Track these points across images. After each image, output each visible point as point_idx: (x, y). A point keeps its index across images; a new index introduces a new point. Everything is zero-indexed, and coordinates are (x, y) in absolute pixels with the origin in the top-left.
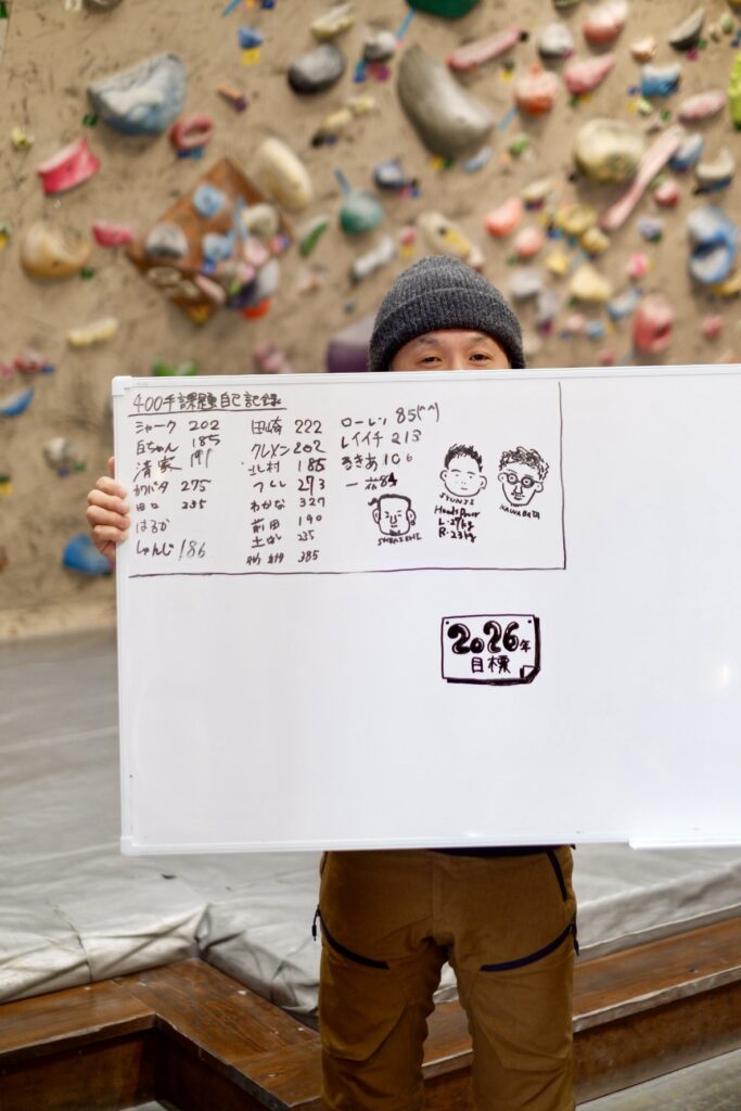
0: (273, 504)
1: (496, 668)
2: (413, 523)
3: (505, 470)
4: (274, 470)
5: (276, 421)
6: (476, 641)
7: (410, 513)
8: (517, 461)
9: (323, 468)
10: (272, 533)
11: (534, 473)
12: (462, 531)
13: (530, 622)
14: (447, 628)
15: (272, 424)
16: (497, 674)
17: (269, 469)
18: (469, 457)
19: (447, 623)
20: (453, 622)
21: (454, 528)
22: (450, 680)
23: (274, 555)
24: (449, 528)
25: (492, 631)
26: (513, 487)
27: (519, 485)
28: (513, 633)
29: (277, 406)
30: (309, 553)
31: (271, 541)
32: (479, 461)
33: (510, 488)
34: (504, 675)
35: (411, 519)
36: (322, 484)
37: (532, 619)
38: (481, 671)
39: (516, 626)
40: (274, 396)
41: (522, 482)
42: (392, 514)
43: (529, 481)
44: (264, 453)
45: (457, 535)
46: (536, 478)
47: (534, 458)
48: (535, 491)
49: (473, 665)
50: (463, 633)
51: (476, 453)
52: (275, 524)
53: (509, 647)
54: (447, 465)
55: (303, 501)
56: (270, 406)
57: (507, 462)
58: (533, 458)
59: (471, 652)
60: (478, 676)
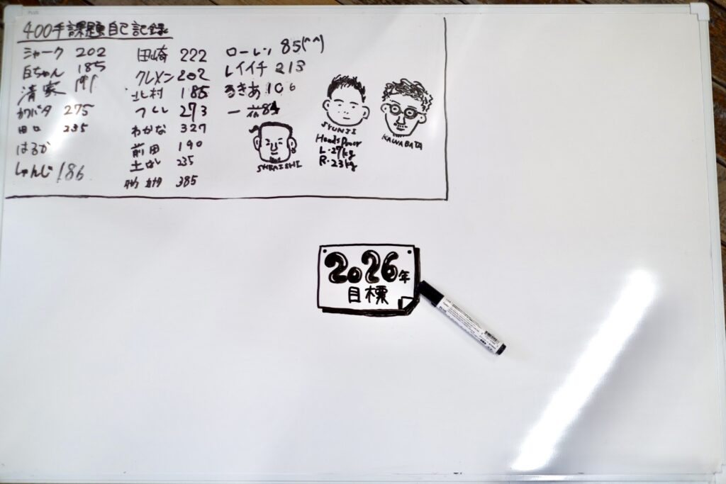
0: (154, 129)
1: (374, 299)
2: (294, 151)
3: (388, 101)
4: (157, 97)
5: (161, 50)
6: (354, 269)
7: (291, 141)
8: (401, 92)
9: (206, 96)
10: (152, 157)
11: (417, 104)
12: (341, 158)
13: (409, 252)
14: (324, 256)
15: (158, 52)
16: (374, 304)
17: (153, 95)
18: (352, 88)
19: (325, 251)
20: (330, 250)
21: (335, 157)
22: (326, 310)
23: (152, 179)
24: (330, 156)
25: (370, 261)
26: (396, 117)
27: (402, 116)
28: (393, 263)
29: (164, 35)
30: (187, 178)
31: (150, 165)
32: (362, 91)
33: (392, 119)
34: (382, 306)
35: (291, 147)
36: (204, 111)
37: (411, 249)
38: (358, 301)
39: (395, 256)
40: (161, 26)
41: (405, 113)
42: (273, 141)
43: (412, 112)
44: (148, 81)
45: (337, 164)
46: (420, 109)
47: (418, 90)
48: (418, 122)
49: (350, 295)
50: (341, 262)
51: (359, 84)
52: (154, 149)
53: (388, 278)
54: (329, 95)
55: (184, 127)
56: (157, 35)
57: (391, 93)
58: (416, 90)
59: (348, 281)
60: (355, 306)
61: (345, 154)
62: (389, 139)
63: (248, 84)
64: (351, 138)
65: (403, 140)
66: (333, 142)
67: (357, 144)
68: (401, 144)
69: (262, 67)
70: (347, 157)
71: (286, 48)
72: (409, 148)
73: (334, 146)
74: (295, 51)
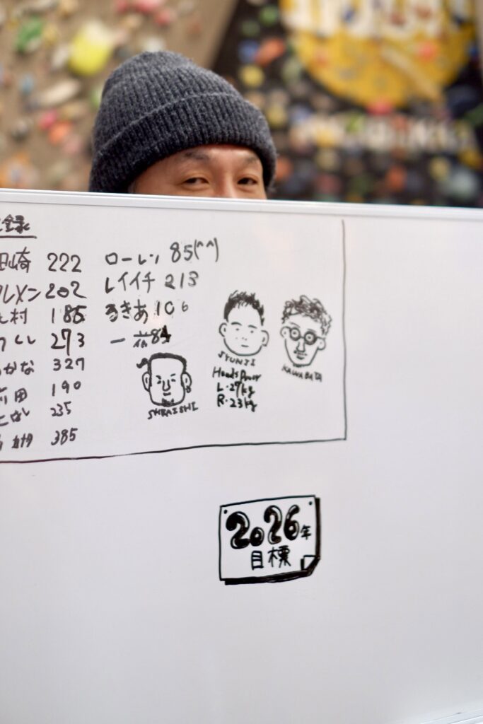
0: (19, 367)
1: (276, 562)
2: (188, 389)
3: (287, 323)
4: (20, 321)
5: (23, 253)
6: (256, 530)
7: (185, 376)
8: (300, 312)
9: (83, 319)
10: (18, 407)
11: (316, 327)
12: (241, 397)
13: (311, 503)
14: (225, 518)
15: (18, 256)
16: (277, 568)
17: (14, 319)
18: (250, 307)
19: (226, 512)
20: (231, 510)
21: (233, 395)
22: (229, 582)
23: (20, 437)
24: (229, 395)
25: (272, 518)
26: (295, 343)
27: (302, 341)
28: (294, 518)
29: (25, 233)
30: (65, 433)
31: (16, 417)
32: (261, 312)
33: (292, 345)
34: (285, 569)
35: (186, 385)
36: (81, 340)
37: (312, 500)
38: (261, 567)
39: (296, 510)
40: (20, 218)
41: (305, 338)
42: (164, 378)
43: (312, 337)
44: (7, 298)
45: (237, 404)
46: (319, 333)
47: (318, 310)
48: (318, 349)
49: (253, 560)
50: (242, 523)
51: (258, 302)
52: (21, 395)
53: (290, 536)
54: (226, 316)
55: (58, 362)
56: (14, 233)
57: (290, 314)
58: (315, 310)
59: (250, 545)
60: (258, 573)
61: (244, 391)
62: (289, 371)
63: (133, 304)
64: (250, 372)
65: (303, 370)
66: (231, 376)
67: (257, 378)
68: (301, 376)
69: (149, 280)
70: (246, 395)
71: (177, 255)
72: (309, 380)
73: (232, 381)
74: (187, 259)
